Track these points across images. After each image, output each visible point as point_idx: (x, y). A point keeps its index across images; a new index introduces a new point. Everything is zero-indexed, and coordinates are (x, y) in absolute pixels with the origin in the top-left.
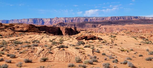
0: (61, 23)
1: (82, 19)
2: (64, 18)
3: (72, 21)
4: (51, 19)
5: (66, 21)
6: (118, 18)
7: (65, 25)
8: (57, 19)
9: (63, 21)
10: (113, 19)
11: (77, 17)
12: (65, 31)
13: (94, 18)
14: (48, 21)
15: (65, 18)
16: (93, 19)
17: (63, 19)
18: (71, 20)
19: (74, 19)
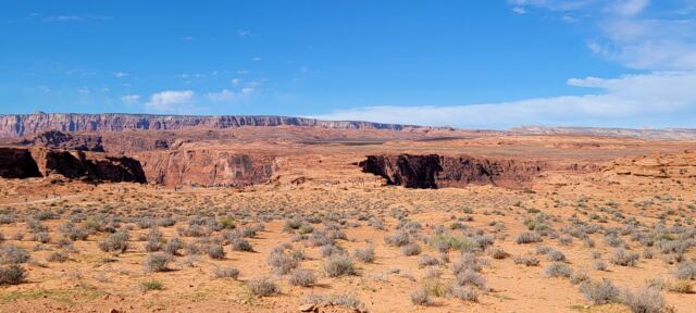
0: (53, 132)
1: (128, 119)
2: (67, 115)
3: (95, 125)
4: (18, 118)
5: (72, 124)
6: (242, 120)
7: (67, 140)
8: (41, 118)
9: (64, 127)
10: (226, 122)
11: (111, 115)
12: (48, 163)
13: (169, 118)
14: (9, 122)
15: (71, 116)
16: (164, 123)
17: (63, 120)
18: (92, 123)
19: (103, 118)
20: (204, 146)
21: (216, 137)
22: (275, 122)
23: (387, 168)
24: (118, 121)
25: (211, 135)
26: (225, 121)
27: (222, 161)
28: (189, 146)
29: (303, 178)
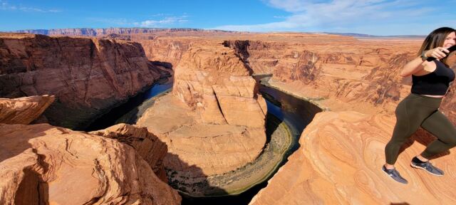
0: (114, 34)
1: (140, 30)
5: (122, 31)
6: (178, 30)
9: (119, 32)
11: (134, 28)
15: (121, 29)
16: (152, 31)
17: (119, 30)
20: (165, 38)
21: (169, 35)
22: (189, 30)
23: (231, 45)
24: (137, 31)
25: (168, 35)
26: (172, 30)
27: (171, 43)
28: (159, 38)
29: (201, 50)
